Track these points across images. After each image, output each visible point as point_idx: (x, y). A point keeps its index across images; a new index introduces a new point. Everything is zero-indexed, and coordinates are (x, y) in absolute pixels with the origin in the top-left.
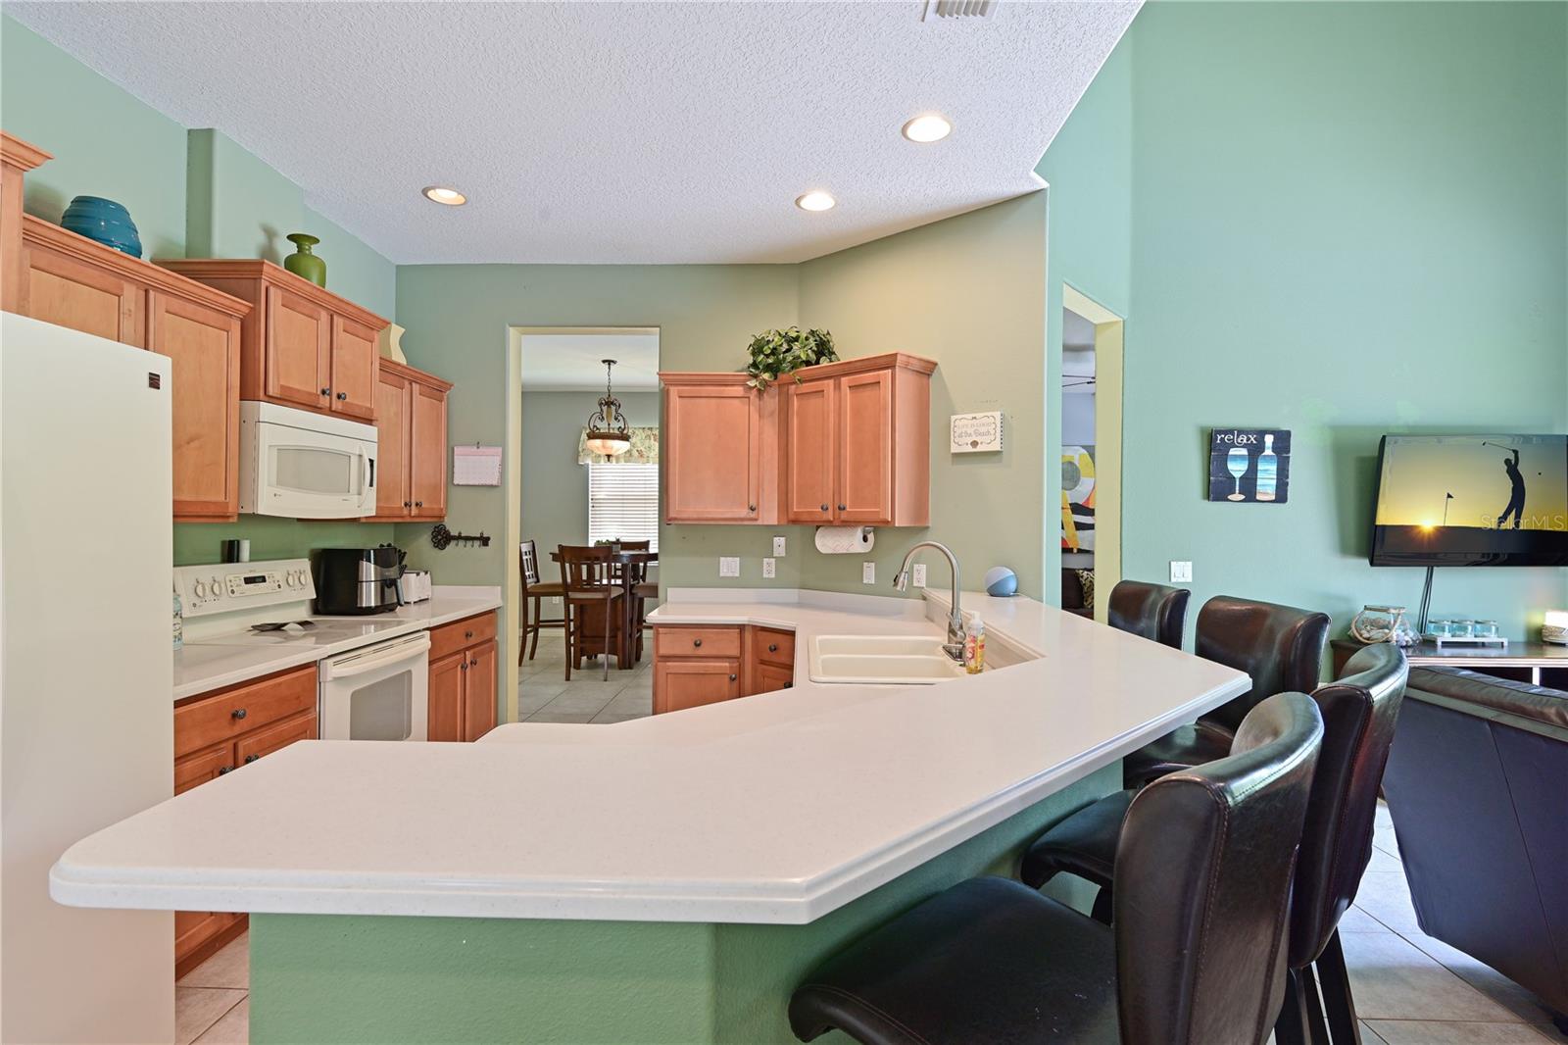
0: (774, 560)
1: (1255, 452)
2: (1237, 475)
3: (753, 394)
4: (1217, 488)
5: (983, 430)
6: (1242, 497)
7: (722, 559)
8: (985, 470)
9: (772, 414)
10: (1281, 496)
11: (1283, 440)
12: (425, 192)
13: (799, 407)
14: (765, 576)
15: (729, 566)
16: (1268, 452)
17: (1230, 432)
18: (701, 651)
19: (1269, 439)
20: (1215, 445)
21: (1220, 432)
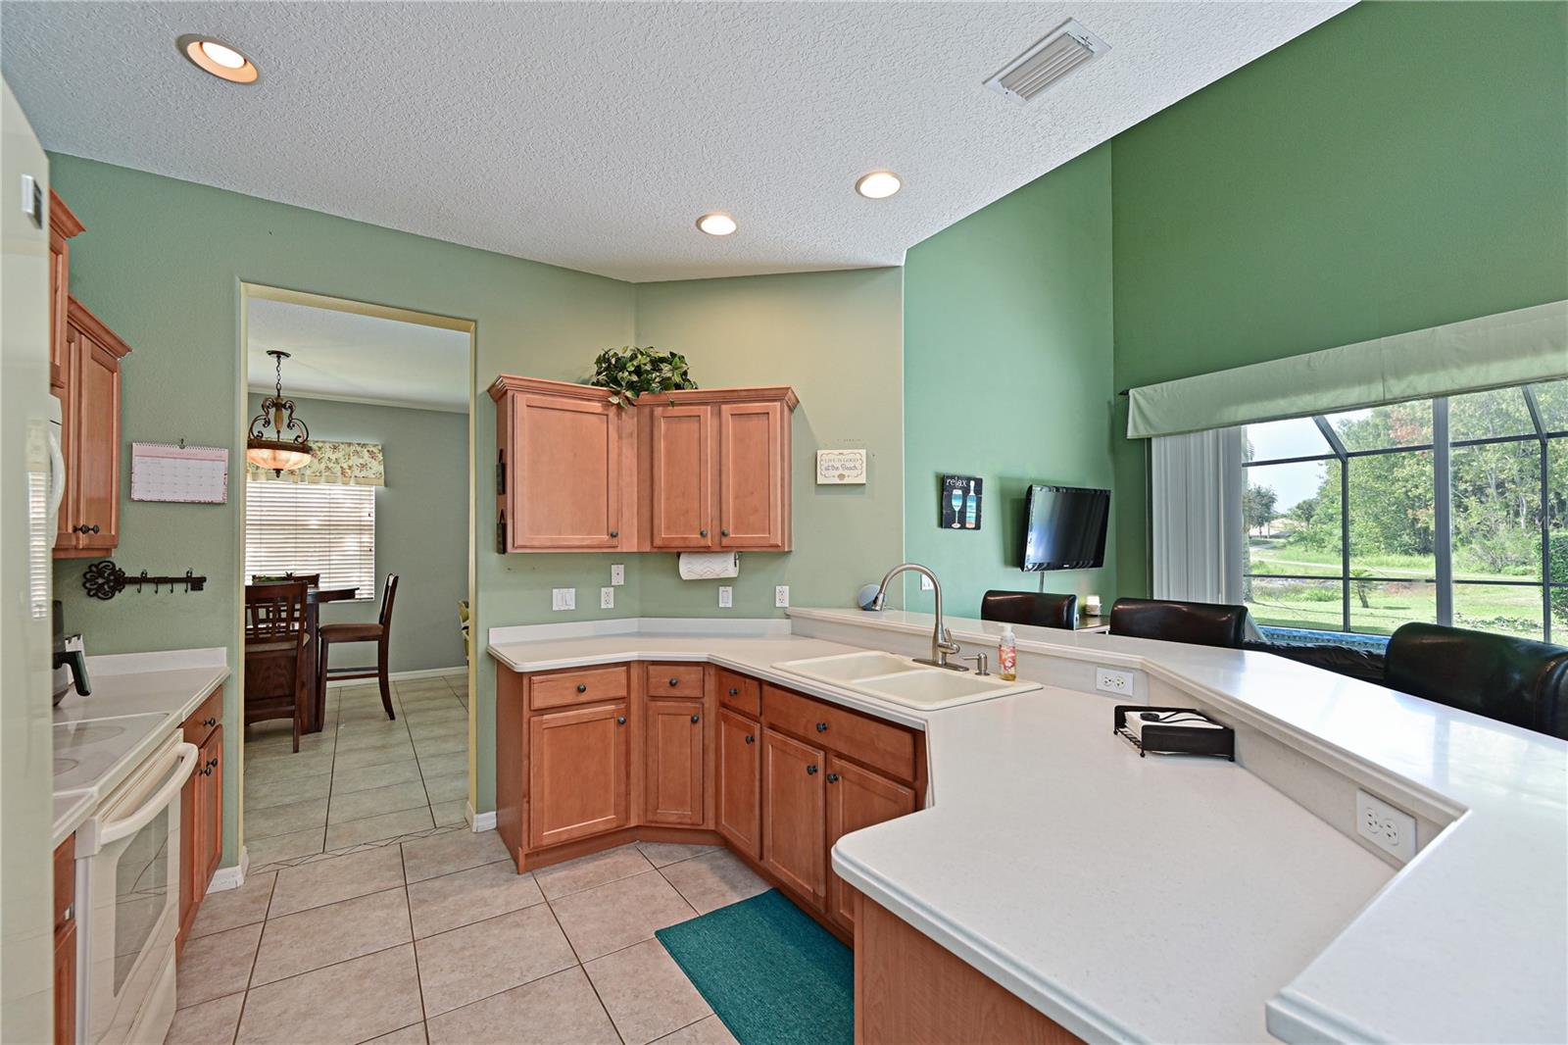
0: (612, 589)
1: (966, 491)
2: (957, 509)
3: (612, 412)
4: (946, 519)
5: (848, 464)
6: (959, 526)
7: (555, 590)
8: (848, 500)
9: (631, 435)
10: (978, 527)
11: (979, 483)
12: (182, 45)
13: (667, 430)
14: (603, 606)
15: (564, 598)
16: (972, 493)
17: (952, 477)
18: (583, 698)
19: (972, 483)
20: (944, 485)
21: (948, 477)
